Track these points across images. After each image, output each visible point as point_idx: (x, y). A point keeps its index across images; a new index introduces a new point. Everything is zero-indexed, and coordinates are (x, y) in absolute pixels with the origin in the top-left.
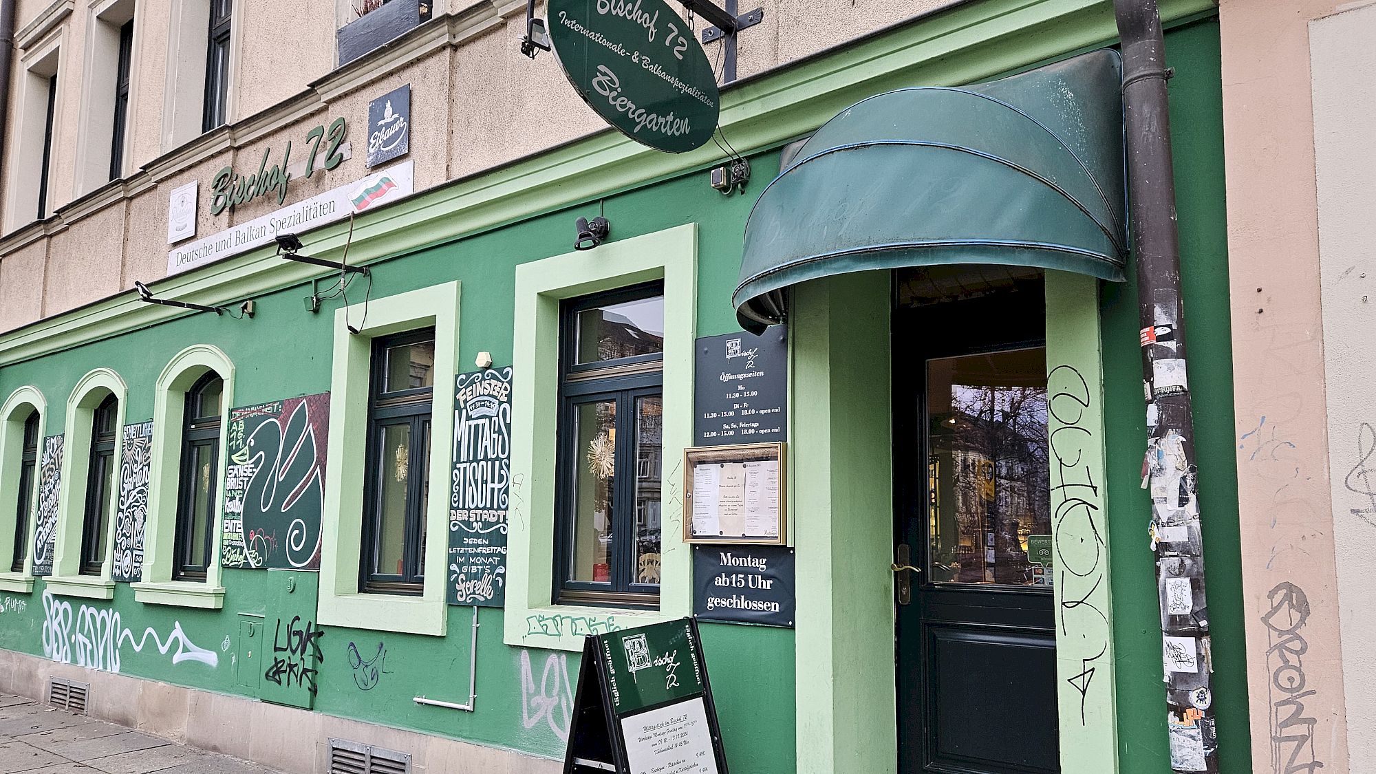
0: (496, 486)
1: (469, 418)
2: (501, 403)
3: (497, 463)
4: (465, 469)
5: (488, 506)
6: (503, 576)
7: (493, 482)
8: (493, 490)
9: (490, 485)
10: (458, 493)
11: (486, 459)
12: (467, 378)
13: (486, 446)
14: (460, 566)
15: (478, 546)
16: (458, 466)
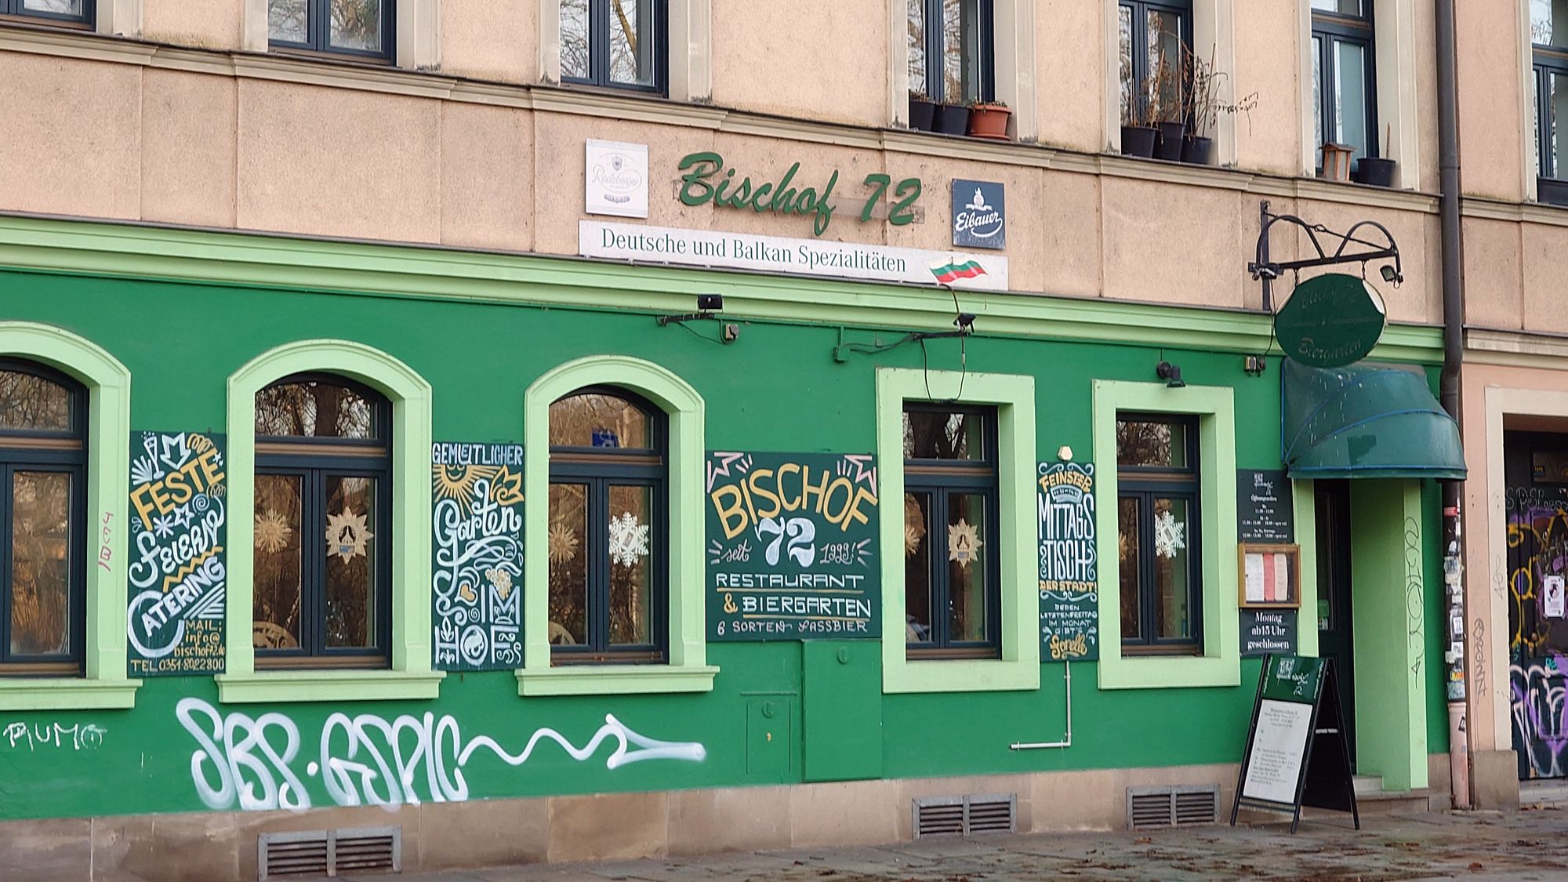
0: (1084, 562)
1: (1053, 502)
2: (1084, 493)
3: (1083, 543)
4: (1052, 546)
5: (1077, 578)
6: (1096, 636)
7: (1080, 557)
8: (1080, 565)
9: (1078, 561)
10: (1047, 566)
11: (1072, 538)
12: (1049, 467)
13: (1072, 529)
14: (1053, 629)
15: (1069, 611)
16: (1045, 542)
